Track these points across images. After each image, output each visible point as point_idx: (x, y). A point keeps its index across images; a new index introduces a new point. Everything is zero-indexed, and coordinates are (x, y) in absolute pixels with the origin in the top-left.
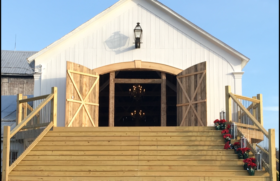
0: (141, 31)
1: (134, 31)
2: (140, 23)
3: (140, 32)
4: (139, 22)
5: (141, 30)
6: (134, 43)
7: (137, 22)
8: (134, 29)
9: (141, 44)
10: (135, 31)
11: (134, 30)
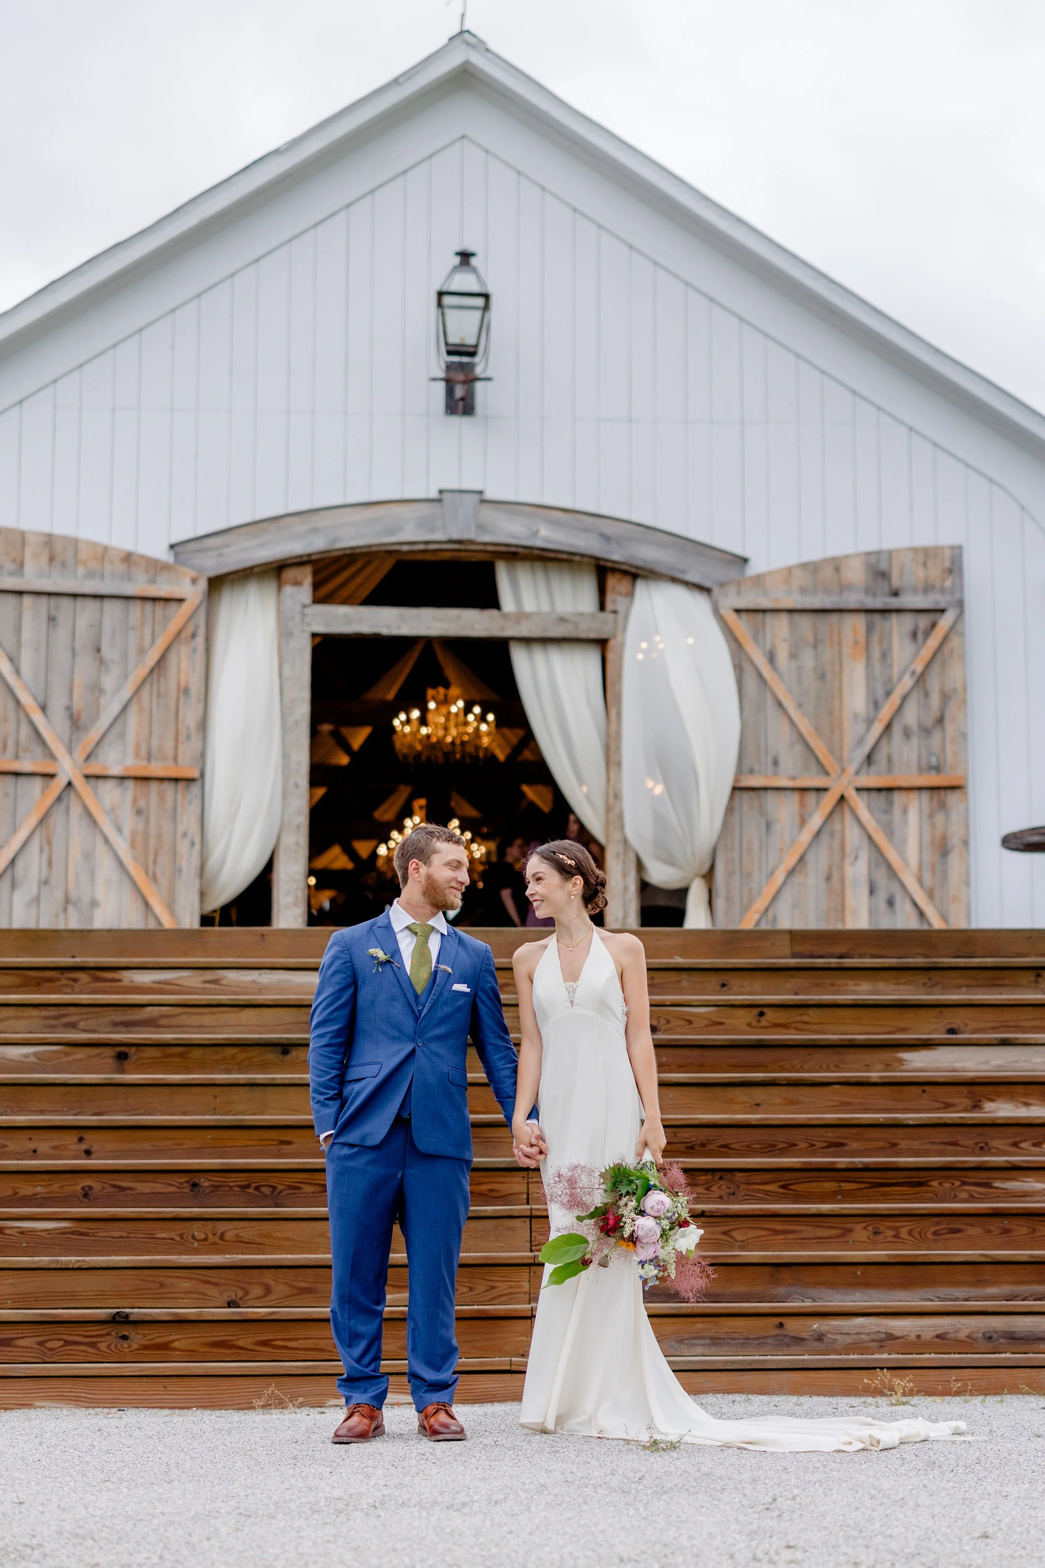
0: (480, 302)
1: (440, 305)
2: (473, 255)
3: (478, 314)
4: (471, 248)
5: (486, 296)
6: (434, 379)
7: (458, 249)
8: (436, 287)
9: (479, 386)
10: (447, 300)
11: (441, 294)
